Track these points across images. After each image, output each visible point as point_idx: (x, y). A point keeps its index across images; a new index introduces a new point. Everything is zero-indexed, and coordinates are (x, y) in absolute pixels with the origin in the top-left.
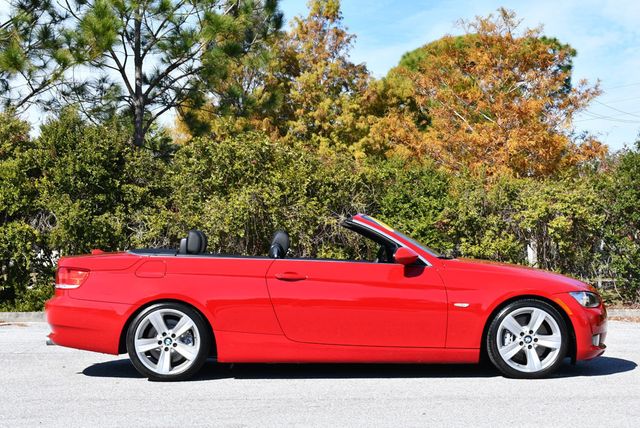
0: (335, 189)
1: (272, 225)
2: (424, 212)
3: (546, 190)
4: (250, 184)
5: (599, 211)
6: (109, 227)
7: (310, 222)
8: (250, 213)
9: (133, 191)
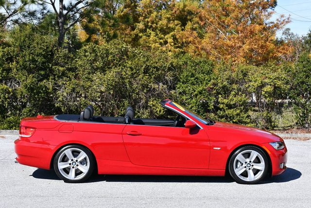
0: (158, 70)
1: (126, 88)
2: (201, 82)
3: (262, 72)
4: (116, 67)
5: (287, 83)
6: (46, 87)
7: (144, 86)
8: (115, 82)
9: (58, 69)
